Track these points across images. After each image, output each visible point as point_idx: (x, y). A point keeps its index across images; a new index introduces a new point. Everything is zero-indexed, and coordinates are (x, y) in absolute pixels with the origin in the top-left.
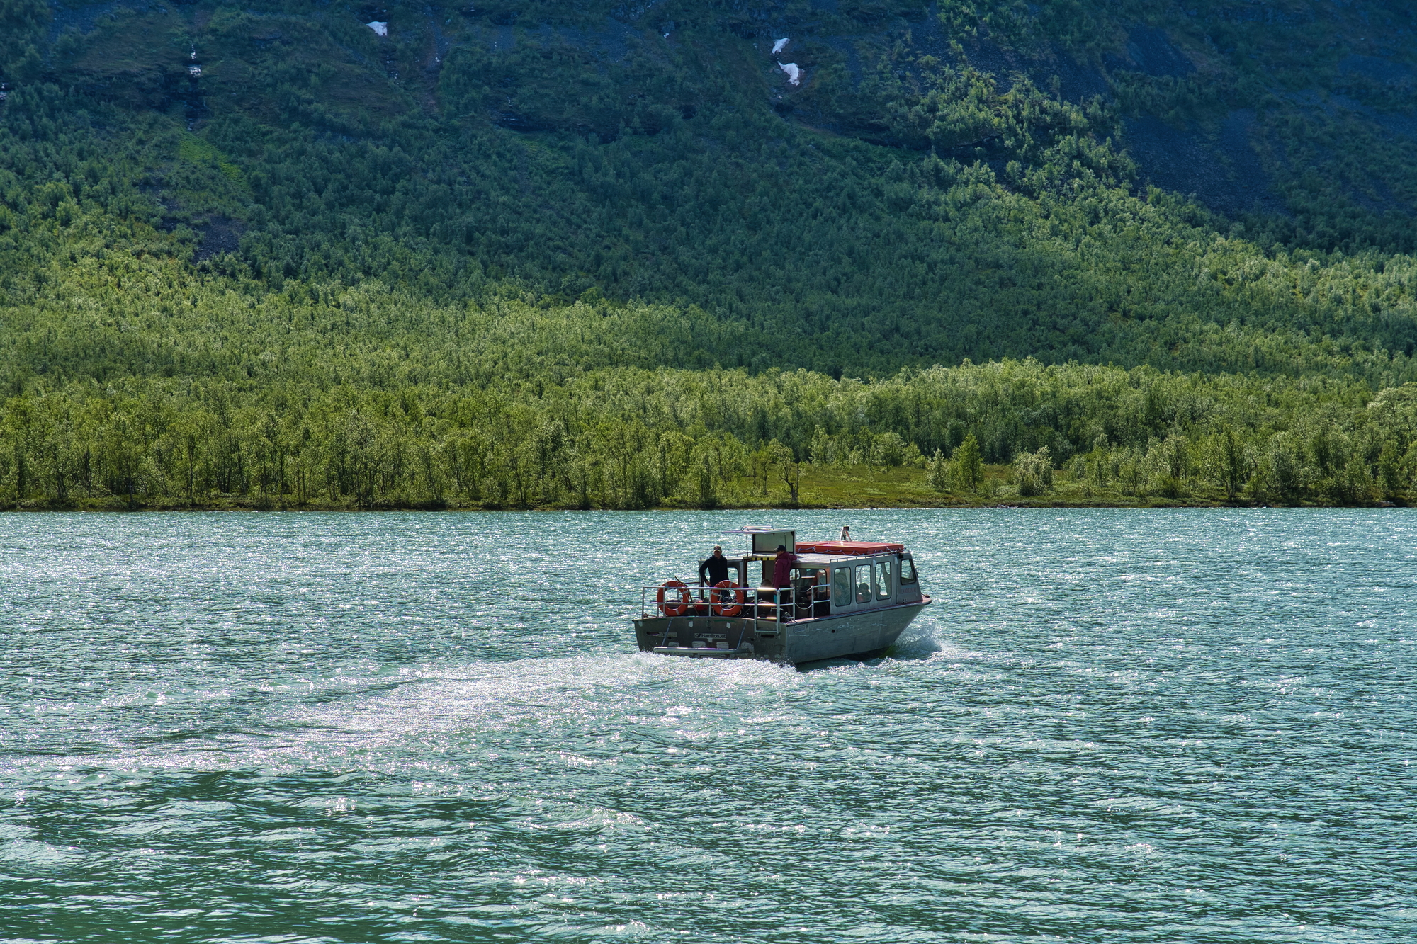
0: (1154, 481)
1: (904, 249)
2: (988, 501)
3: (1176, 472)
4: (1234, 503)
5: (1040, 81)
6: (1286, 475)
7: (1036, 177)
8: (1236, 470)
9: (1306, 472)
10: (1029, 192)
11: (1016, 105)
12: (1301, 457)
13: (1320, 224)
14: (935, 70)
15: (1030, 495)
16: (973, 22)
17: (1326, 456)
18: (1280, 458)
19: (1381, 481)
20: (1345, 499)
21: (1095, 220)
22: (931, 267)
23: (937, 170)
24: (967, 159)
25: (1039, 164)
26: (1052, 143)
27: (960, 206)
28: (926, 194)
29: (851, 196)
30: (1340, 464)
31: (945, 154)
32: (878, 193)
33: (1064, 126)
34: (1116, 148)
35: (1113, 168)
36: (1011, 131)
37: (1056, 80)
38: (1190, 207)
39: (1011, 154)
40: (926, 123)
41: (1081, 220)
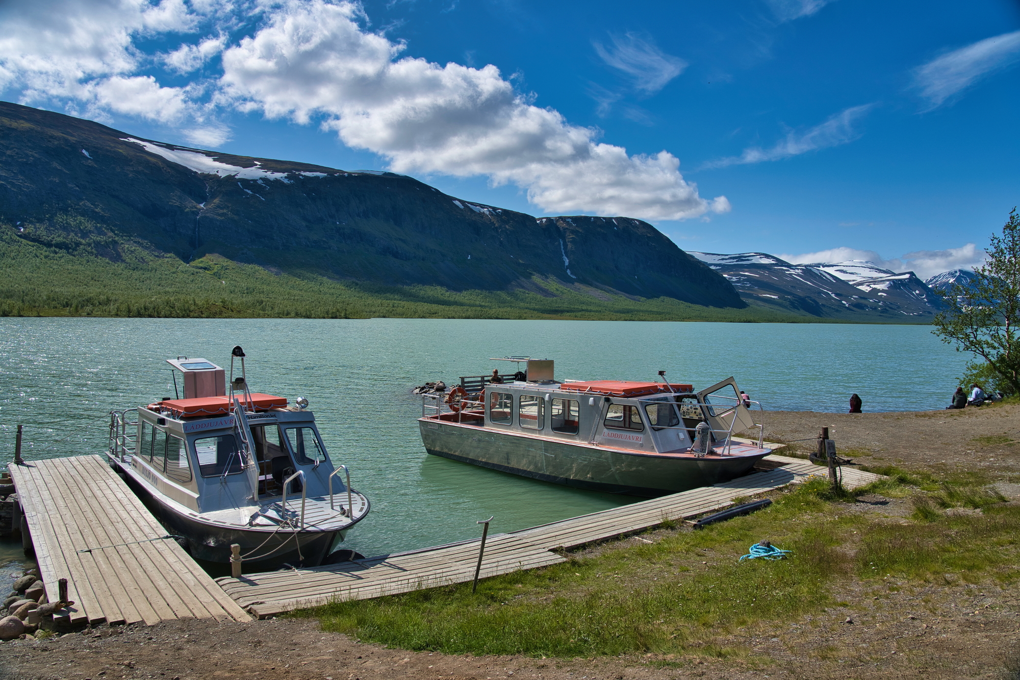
0: (113, 312)
1: (48, 265)
2: (80, 316)
3: (118, 311)
4: (129, 317)
5: (76, 234)
6: (139, 312)
7: (76, 253)
8: (129, 311)
9: (143, 311)
10: (74, 256)
11: (72, 239)
12: (141, 308)
13: (132, 265)
14: (54, 231)
15: (89, 315)
16: (62, 222)
17: (146, 308)
18: (137, 309)
19: (156, 313)
20: (150, 316)
21: (88, 262)
22: (54, 269)
23: (55, 251)
24: (61, 248)
25: (76, 251)
26: (79, 247)
27: (59, 258)
28: (52, 255)
29: (36, 254)
30: (148, 310)
31: (56, 247)
32: (41, 254)
33: (81, 244)
34: (92, 249)
35: (92, 253)
36: (70, 244)
37: (80, 235)
38: (107, 260)
39: (70, 248)
40: (51, 241)
41: (85, 262)
